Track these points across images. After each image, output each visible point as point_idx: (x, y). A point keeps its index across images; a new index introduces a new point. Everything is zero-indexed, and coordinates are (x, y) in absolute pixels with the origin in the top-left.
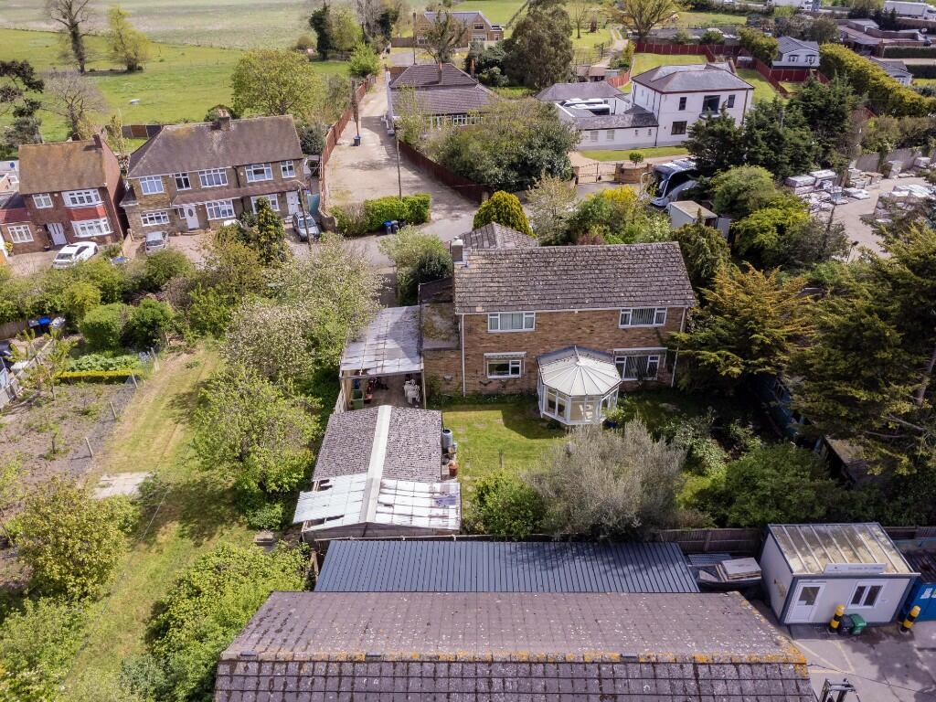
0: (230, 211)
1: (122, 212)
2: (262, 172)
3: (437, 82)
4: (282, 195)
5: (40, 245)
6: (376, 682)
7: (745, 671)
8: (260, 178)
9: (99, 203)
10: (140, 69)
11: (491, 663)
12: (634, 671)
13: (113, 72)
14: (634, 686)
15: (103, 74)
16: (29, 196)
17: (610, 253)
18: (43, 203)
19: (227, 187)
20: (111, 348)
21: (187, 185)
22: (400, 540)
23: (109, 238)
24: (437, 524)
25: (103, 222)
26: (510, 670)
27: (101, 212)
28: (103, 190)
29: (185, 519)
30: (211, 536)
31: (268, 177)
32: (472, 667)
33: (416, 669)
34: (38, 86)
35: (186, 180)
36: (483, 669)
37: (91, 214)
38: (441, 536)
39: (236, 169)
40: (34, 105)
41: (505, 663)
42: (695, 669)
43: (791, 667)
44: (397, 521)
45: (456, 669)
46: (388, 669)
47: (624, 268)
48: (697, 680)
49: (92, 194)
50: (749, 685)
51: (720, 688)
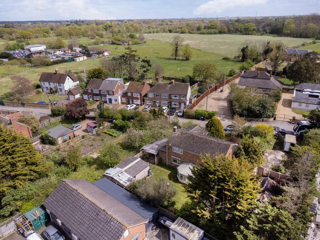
0: (166, 104)
1: (144, 100)
2: (176, 96)
3: (257, 77)
4: (180, 103)
5: (127, 103)
6: (75, 194)
7: (118, 223)
8: (175, 98)
9: (139, 97)
10: (189, 60)
11: (88, 200)
12: (104, 213)
13: (183, 60)
14: (102, 215)
15: (180, 60)
16: (127, 93)
17: (211, 141)
18: (129, 94)
19: (167, 99)
20: (117, 129)
21: (158, 96)
22: (116, 183)
23: (139, 105)
24: (124, 184)
25: (139, 101)
26: (89, 202)
27: (139, 99)
28: (141, 94)
29: (98, 165)
30: (98, 170)
31: (177, 98)
32: (85, 199)
33: (80, 195)
34: (150, 66)
35: (158, 95)
36: (87, 200)
37: (137, 98)
38: (122, 186)
39: (170, 95)
40: (148, 70)
41: (90, 201)
42: (111, 218)
43: (124, 227)
44: (118, 180)
45: (84, 198)
46: (77, 193)
47: (211, 146)
48: (110, 220)
49: (138, 94)
50: (116, 226)
51: (112, 223)
